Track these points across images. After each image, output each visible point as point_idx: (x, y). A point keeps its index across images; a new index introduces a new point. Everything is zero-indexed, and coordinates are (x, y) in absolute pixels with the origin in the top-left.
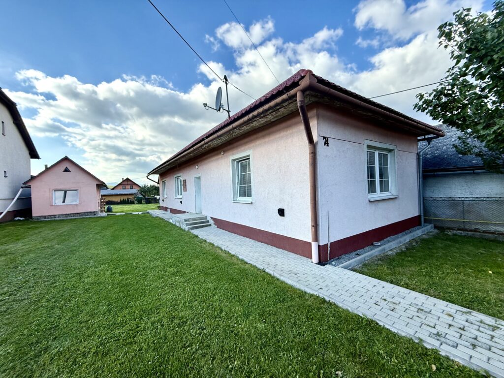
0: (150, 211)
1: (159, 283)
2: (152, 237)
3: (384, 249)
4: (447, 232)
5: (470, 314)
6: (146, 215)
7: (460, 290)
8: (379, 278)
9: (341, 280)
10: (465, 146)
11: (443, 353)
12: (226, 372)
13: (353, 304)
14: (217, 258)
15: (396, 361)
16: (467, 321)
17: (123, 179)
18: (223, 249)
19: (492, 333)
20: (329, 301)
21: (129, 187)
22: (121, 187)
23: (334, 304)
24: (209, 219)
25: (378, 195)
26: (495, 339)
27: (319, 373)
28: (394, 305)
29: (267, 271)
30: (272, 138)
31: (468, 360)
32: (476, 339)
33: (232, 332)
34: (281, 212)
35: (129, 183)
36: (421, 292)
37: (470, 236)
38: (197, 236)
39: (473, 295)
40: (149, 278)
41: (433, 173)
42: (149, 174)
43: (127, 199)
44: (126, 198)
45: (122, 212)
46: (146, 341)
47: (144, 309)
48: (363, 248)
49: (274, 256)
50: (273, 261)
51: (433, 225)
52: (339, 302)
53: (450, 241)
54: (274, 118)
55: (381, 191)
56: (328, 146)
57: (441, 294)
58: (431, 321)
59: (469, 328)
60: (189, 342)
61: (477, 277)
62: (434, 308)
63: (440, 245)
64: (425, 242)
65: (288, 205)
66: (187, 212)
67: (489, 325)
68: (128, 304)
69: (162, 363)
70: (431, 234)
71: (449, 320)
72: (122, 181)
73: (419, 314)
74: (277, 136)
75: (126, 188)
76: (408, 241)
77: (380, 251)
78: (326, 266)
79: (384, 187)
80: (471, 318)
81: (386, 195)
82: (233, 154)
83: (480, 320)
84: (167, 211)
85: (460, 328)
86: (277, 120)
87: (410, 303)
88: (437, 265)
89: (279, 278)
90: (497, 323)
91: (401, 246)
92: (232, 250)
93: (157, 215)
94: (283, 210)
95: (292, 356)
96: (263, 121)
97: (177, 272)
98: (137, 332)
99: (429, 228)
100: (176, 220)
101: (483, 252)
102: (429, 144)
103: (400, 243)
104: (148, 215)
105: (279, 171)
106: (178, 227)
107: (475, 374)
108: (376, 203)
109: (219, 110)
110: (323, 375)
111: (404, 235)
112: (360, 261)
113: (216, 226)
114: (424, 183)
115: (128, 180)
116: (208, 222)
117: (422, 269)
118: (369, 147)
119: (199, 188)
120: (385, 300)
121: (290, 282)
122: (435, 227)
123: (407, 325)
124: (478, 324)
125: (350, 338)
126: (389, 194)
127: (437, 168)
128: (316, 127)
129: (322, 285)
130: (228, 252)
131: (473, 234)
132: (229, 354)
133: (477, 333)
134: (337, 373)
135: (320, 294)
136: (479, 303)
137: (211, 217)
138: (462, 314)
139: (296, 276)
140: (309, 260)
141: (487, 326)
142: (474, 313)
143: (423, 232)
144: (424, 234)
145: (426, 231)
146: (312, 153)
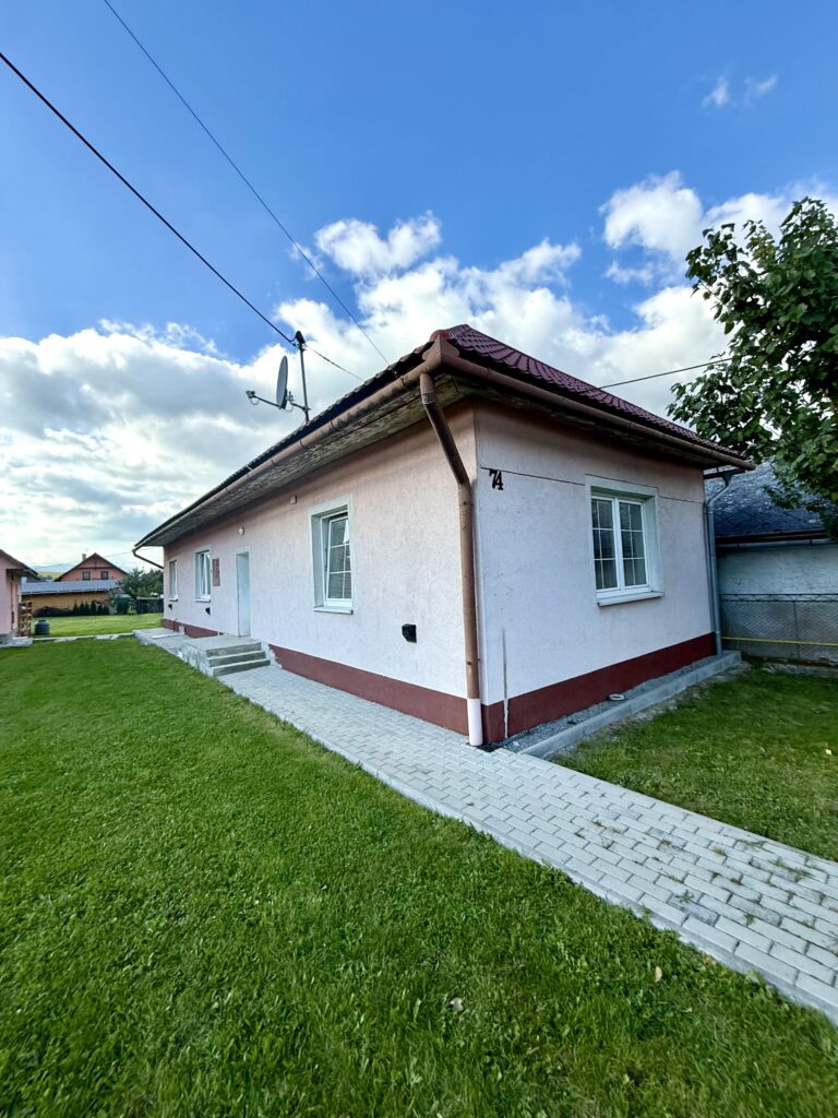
0: (138, 632)
1: (108, 808)
2: (123, 695)
3: (629, 710)
4: (767, 667)
5: (761, 847)
6: (129, 642)
7: (759, 793)
8: (603, 776)
9: (519, 782)
10: (787, 490)
11: (685, 939)
12: (202, 1020)
13: (529, 838)
14: (261, 740)
15: (585, 964)
16: (750, 864)
17: (84, 555)
18: (282, 717)
19: (792, 887)
20: (482, 832)
21: (97, 574)
22: (79, 574)
23: (491, 838)
24: (265, 648)
25: (621, 591)
26: (796, 901)
27: (413, 1005)
28: (616, 834)
29: (366, 767)
30: (390, 469)
31: (731, 951)
32: (757, 902)
33: (244, 920)
34: (410, 633)
35: (98, 565)
36: (678, 804)
37: (811, 676)
38: (231, 691)
39: (783, 804)
40: (87, 795)
41: (736, 545)
42: (138, 546)
43: (90, 604)
44: (88, 600)
45: (73, 634)
46: (29, 955)
47: (48, 875)
48: (586, 708)
49: (388, 732)
50: (384, 743)
51: (738, 653)
52: (502, 834)
53: (767, 687)
54: (391, 427)
55: (628, 583)
56: (501, 488)
57: (721, 804)
58: (680, 866)
59: (749, 879)
60: (133, 951)
61: (800, 764)
62: (695, 838)
63: (746, 696)
64: (718, 691)
65: (423, 617)
66: (221, 634)
67: (790, 870)
68: (12, 865)
69: (49, 1010)
70: (735, 672)
71: (715, 862)
72: (81, 560)
73: (658, 854)
74: (401, 465)
75: (92, 576)
76: (684, 688)
77: (620, 713)
78: (497, 751)
79: (635, 574)
80: (760, 856)
81: (638, 591)
82: (315, 503)
83: (776, 859)
84: (178, 631)
85: (733, 880)
86: (400, 431)
87: (646, 829)
88: (729, 741)
89: (389, 783)
90: (809, 863)
91: (668, 700)
92: (300, 721)
93: (154, 642)
94: (414, 627)
95: (364, 969)
96: (370, 434)
97: (159, 777)
98: (15, 933)
99: (731, 662)
100: (189, 653)
101: (827, 709)
102: (727, 485)
103: (667, 693)
104: (134, 640)
105: (404, 542)
106: (193, 668)
107: (736, 981)
108: (614, 609)
109: (283, 406)
110: (420, 1011)
111: (680, 675)
112: (574, 738)
113: (280, 666)
114: (718, 566)
115: (96, 558)
116: (263, 655)
117: (696, 751)
118: (595, 490)
119: (247, 580)
120: (598, 824)
121: (408, 792)
122: (745, 657)
123: (629, 879)
124: (770, 867)
125: (504, 917)
126: (646, 590)
127: (744, 534)
128: (474, 449)
129: (475, 795)
130: (292, 725)
131: (815, 671)
132: (221, 975)
133: (764, 889)
134: (452, 1002)
135: (465, 818)
136: (790, 821)
137: (270, 645)
138: (746, 848)
139: (424, 778)
140: (464, 739)
141: (786, 871)
142: (770, 844)
143: (716, 669)
144: (719, 674)
145: (725, 667)
146: (465, 503)
